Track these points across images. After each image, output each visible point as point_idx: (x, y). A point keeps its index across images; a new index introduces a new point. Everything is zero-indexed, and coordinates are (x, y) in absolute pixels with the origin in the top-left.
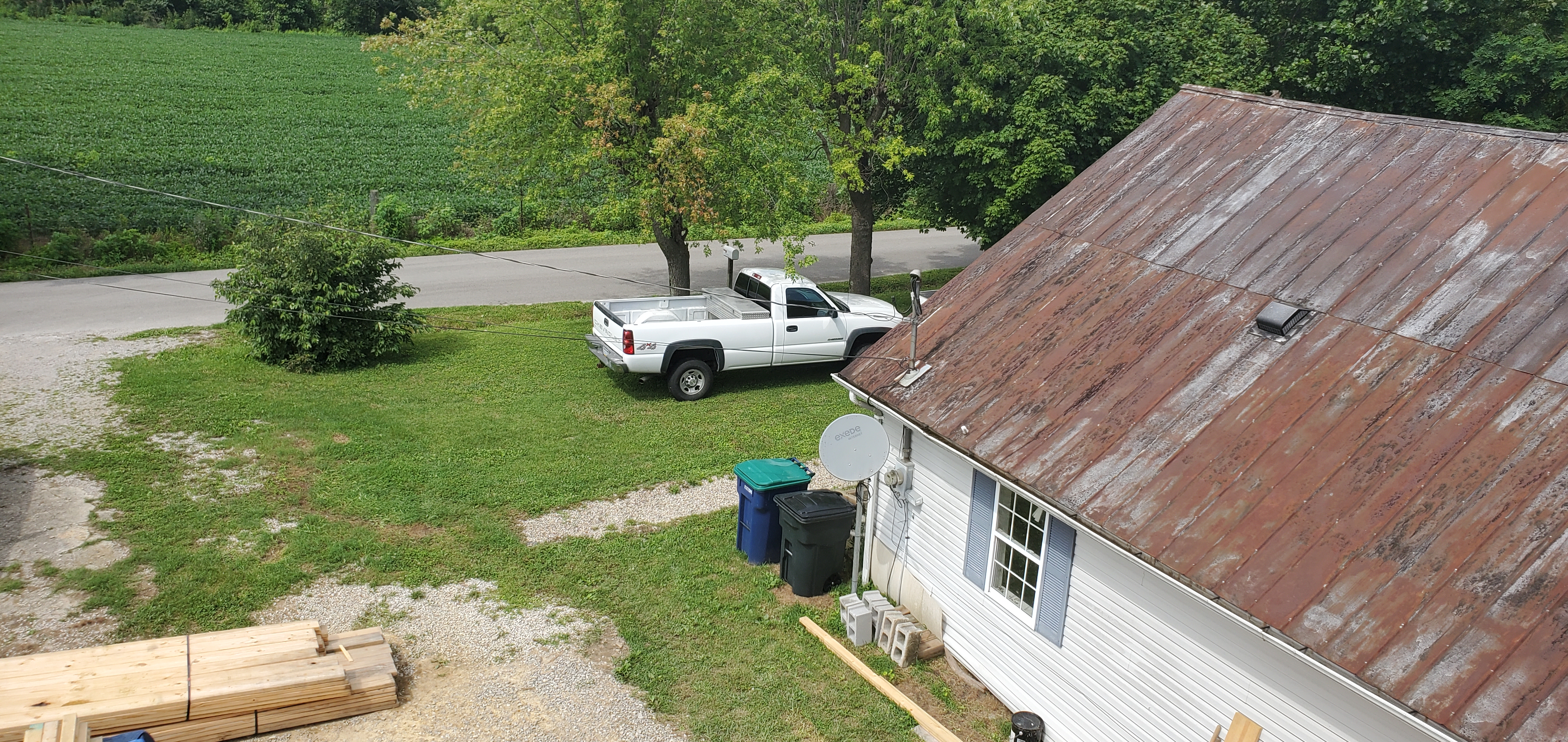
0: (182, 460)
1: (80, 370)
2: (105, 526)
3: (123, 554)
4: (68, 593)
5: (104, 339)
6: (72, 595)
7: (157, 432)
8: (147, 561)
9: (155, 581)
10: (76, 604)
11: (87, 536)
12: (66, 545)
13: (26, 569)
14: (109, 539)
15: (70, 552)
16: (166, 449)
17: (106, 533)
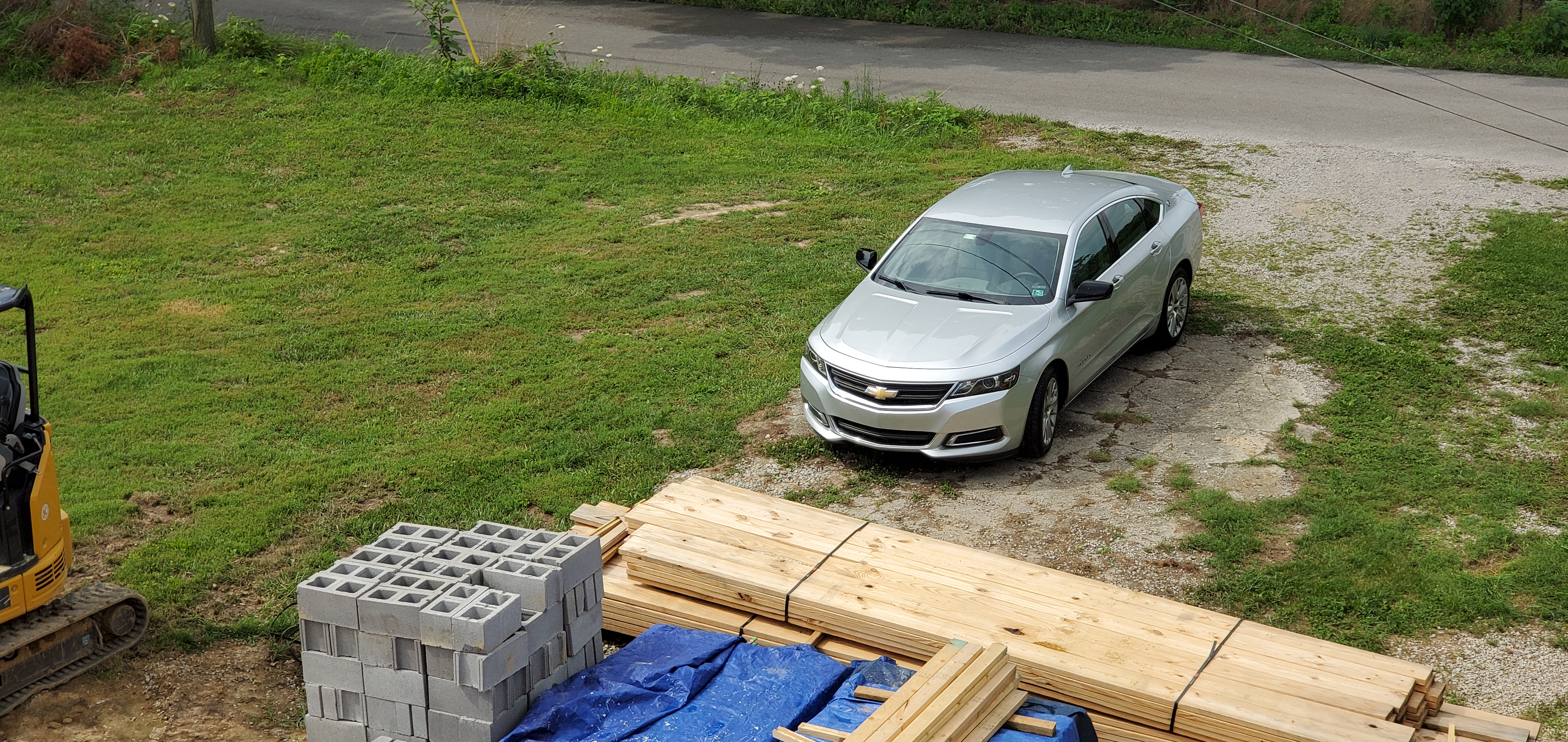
0: (1471, 386)
1: (1443, 218)
2: (1296, 446)
3: (1286, 492)
4: (1182, 518)
5: (1516, 179)
6: (1184, 522)
7: (1469, 334)
8: (1307, 512)
9: (1299, 543)
10: (1179, 535)
11: (1259, 451)
12: (1227, 454)
13: (1160, 470)
14: (1285, 467)
15: (1224, 466)
16: (1460, 363)
17: (1288, 456)
